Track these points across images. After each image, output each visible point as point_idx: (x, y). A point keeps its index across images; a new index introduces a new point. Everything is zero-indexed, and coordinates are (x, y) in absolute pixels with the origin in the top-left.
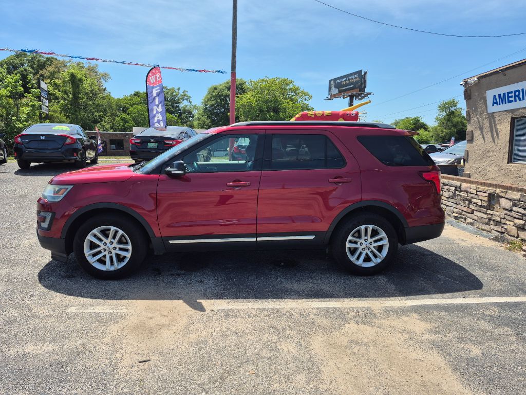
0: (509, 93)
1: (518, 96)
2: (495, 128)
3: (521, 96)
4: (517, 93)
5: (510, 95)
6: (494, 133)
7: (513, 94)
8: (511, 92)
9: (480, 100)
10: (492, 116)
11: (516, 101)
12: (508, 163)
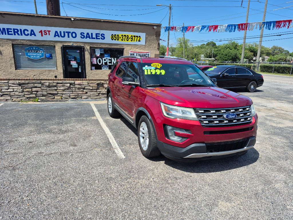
0: (8, 29)
1: (17, 32)
3: (19, 33)
4: (16, 31)
7: (12, 30)
8: (11, 29)
11: (15, 34)
12: (16, 70)
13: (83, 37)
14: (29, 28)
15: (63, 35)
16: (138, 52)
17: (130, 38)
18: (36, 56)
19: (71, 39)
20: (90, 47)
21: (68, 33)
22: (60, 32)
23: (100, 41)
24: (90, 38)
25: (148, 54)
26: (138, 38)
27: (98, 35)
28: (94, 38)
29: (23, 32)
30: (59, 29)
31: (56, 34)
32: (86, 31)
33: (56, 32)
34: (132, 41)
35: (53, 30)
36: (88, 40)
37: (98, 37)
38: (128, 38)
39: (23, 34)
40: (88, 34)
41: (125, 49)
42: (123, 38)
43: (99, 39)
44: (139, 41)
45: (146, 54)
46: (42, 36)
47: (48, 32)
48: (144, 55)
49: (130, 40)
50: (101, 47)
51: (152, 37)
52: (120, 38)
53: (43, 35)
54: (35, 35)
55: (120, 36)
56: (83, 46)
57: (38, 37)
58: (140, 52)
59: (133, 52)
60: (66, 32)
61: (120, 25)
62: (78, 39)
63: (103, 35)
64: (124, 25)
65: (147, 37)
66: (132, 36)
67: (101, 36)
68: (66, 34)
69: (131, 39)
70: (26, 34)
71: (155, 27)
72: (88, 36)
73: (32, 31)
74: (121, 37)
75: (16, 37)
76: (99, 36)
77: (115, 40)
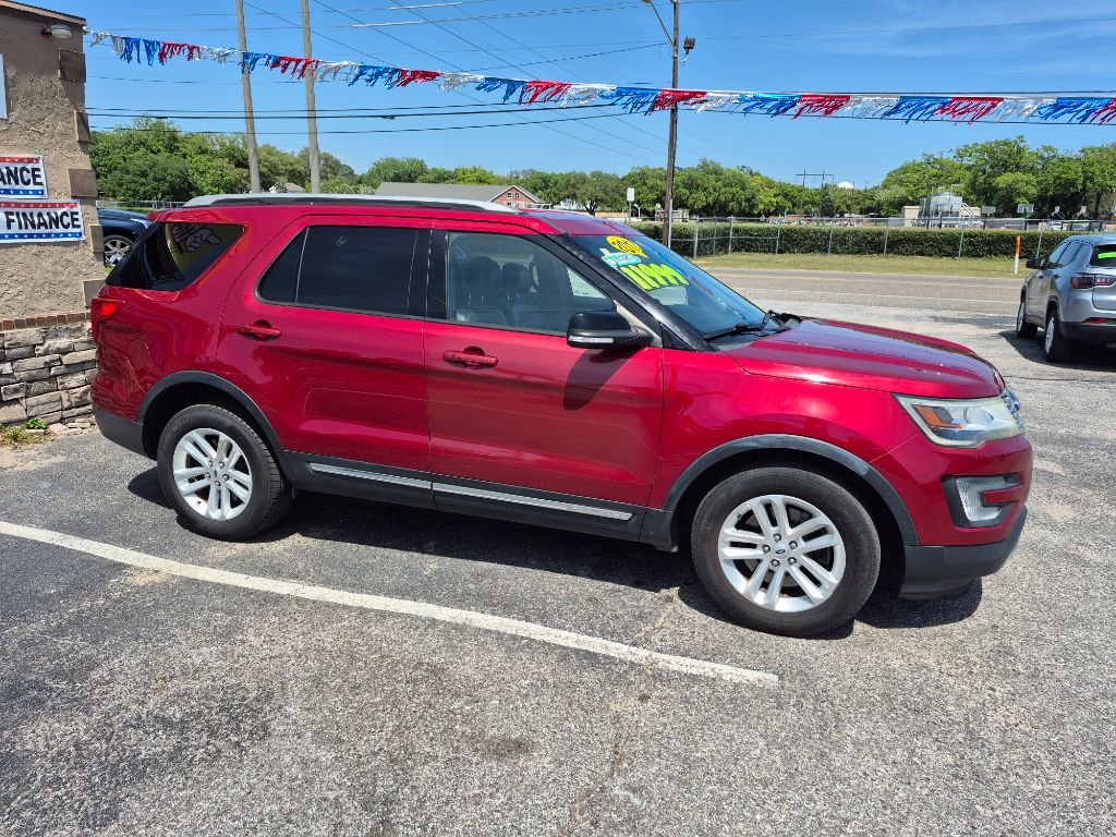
25: (29, 167)
45: (19, 166)
48: (9, 172)
51: (43, 81)
65: (11, 74)
71: (59, 32)
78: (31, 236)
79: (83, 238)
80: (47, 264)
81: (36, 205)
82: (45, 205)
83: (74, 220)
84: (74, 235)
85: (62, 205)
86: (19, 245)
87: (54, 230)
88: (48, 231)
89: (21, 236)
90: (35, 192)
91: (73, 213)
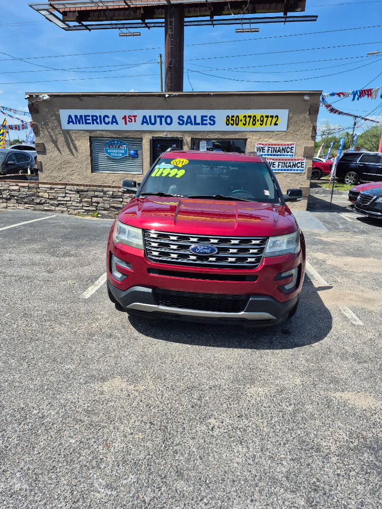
0: (85, 116)
1: (96, 120)
2: (73, 144)
3: (98, 120)
4: (95, 118)
5: (87, 118)
6: (72, 147)
7: (90, 118)
8: (89, 116)
9: (52, 116)
10: (66, 133)
11: (93, 123)
12: (92, 172)
13: (181, 122)
14: (110, 113)
15: (153, 122)
16: (272, 145)
17: (258, 121)
18: (118, 153)
19: (165, 127)
20: (192, 139)
21: (161, 117)
22: (150, 117)
23: (208, 128)
24: (192, 124)
25: (290, 147)
26: (274, 120)
27: (204, 118)
28: (199, 124)
29: (102, 120)
30: (148, 113)
31: (145, 121)
32: (185, 113)
33: (145, 117)
34: (261, 125)
35: (140, 113)
36: (189, 128)
37: (204, 122)
38: (254, 120)
39: (103, 122)
40: (189, 117)
41: (248, 140)
42: (245, 120)
43: (206, 124)
44: (276, 124)
45: (287, 147)
46: (126, 124)
47: (133, 118)
48: (283, 149)
49: (258, 123)
50: (207, 137)
51: (302, 116)
52: (241, 121)
53: (128, 122)
54: (117, 124)
55: (241, 117)
56: (181, 138)
57: (121, 126)
58: (275, 145)
59: (263, 144)
60: (158, 117)
61: (241, 98)
62: (175, 126)
63: (212, 118)
64: (248, 98)
65: (290, 116)
66: (262, 116)
67: (210, 119)
68: (158, 119)
69: (260, 122)
70: (107, 121)
71: (306, 98)
72: (189, 121)
73: (114, 117)
74: (243, 119)
75: (94, 127)
76: (206, 120)
77: (232, 125)
78: (285, 170)
79: (304, 171)
80: (288, 180)
81: (289, 160)
82: (292, 160)
83: (302, 165)
84: (300, 170)
85: (298, 160)
86: (280, 173)
87: (294, 168)
88: (291, 168)
89: (282, 170)
90: (290, 155)
91: (302, 163)
